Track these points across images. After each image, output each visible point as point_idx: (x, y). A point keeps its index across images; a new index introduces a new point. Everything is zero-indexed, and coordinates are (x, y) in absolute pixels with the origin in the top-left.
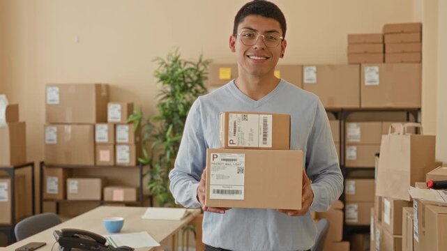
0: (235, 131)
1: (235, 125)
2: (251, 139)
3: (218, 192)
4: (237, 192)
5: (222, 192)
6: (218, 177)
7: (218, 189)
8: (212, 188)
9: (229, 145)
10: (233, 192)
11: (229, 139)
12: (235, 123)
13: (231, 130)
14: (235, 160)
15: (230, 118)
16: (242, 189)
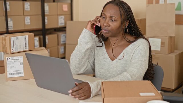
0: (14, 45)
1: (13, 42)
2: (21, 48)
3: (11, 74)
4: (20, 73)
5: (13, 74)
6: (11, 68)
7: (12, 73)
8: (8, 73)
9: (12, 52)
10: (18, 73)
11: (12, 49)
12: (13, 41)
13: (12, 45)
14: (18, 59)
15: (11, 39)
16: (23, 71)
